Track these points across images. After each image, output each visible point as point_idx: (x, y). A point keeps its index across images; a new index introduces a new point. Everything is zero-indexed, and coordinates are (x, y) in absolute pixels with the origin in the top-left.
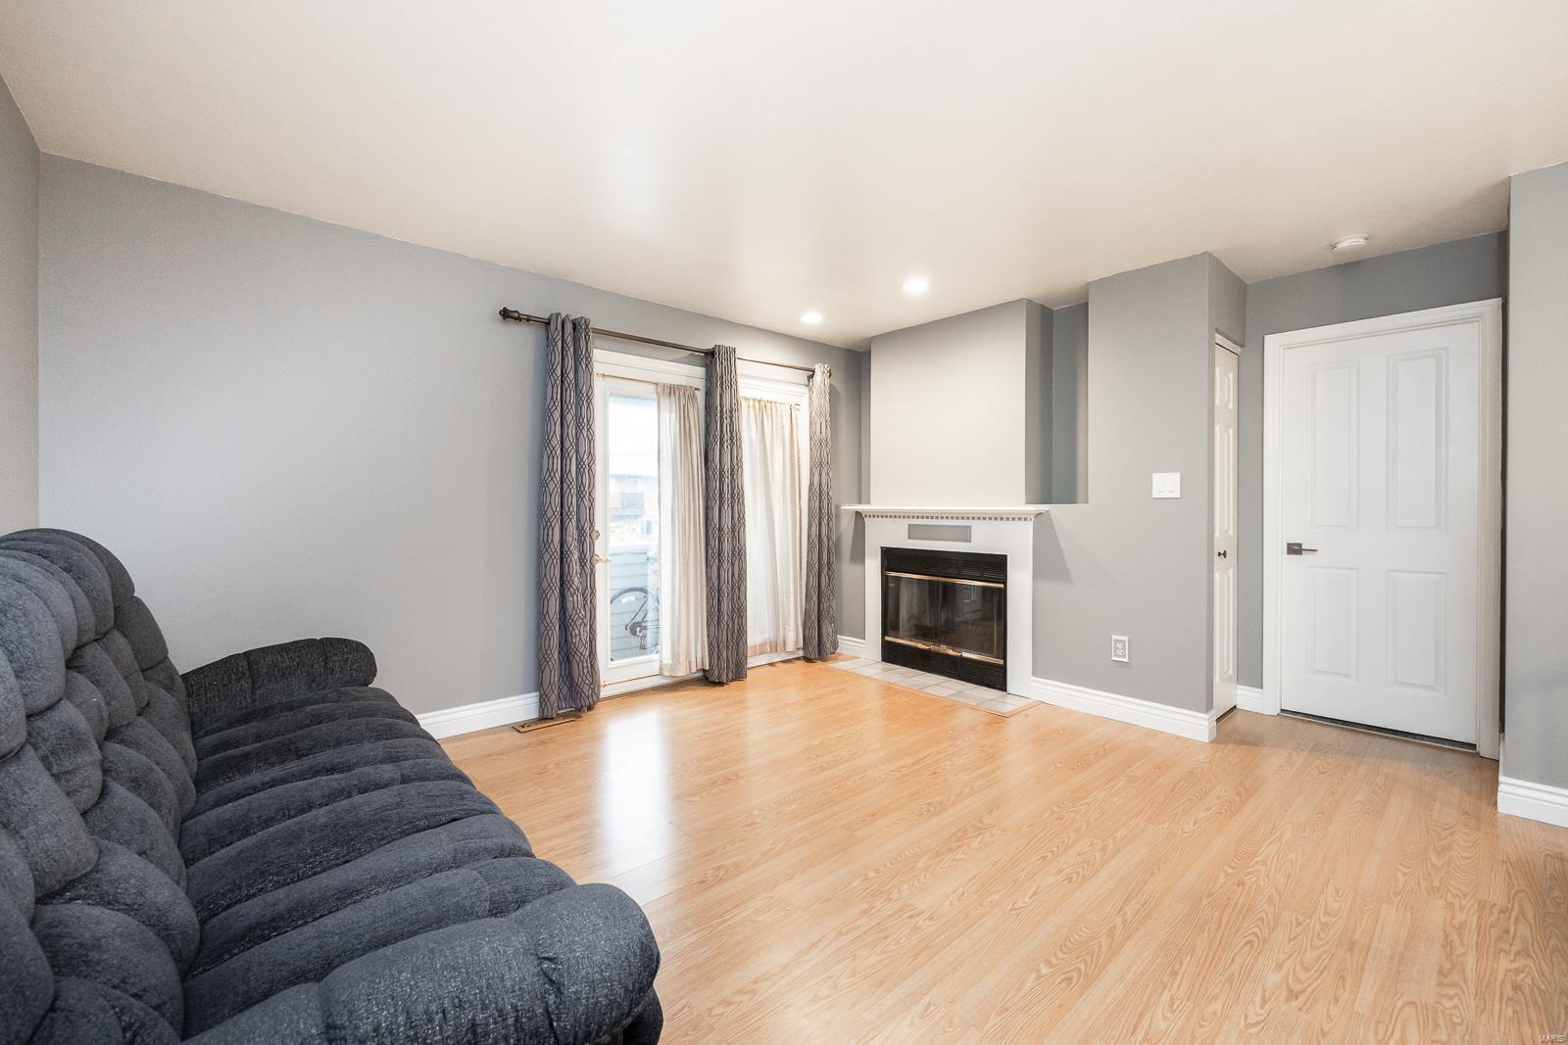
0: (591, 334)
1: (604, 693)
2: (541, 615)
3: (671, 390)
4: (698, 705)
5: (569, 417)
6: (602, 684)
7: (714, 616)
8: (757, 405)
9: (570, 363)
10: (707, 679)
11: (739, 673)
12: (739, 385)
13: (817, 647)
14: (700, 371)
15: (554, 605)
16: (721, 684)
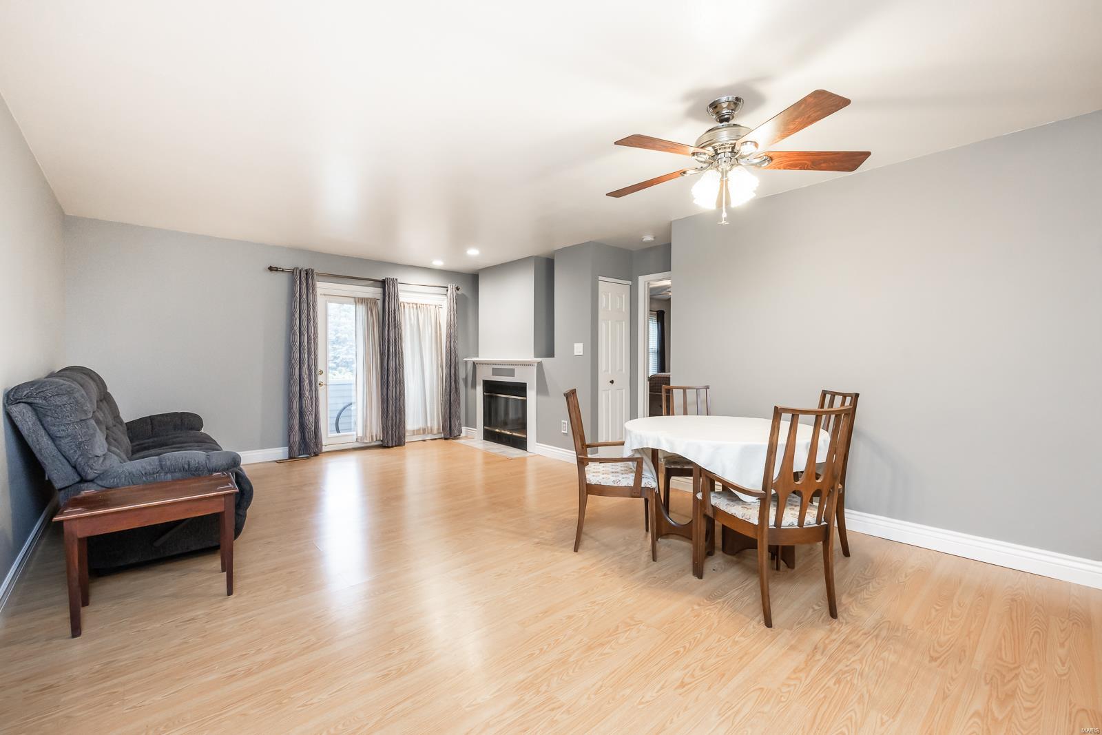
0: (315, 276)
1: (324, 449)
2: (290, 409)
3: (363, 301)
4: (377, 457)
5: (303, 317)
6: (324, 443)
7: (385, 413)
8: (415, 307)
9: (304, 290)
10: (383, 446)
11: (400, 442)
12: (400, 296)
13: (450, 432)
14: (380, 290)
15: (296, 405)
16: (388, 447)
